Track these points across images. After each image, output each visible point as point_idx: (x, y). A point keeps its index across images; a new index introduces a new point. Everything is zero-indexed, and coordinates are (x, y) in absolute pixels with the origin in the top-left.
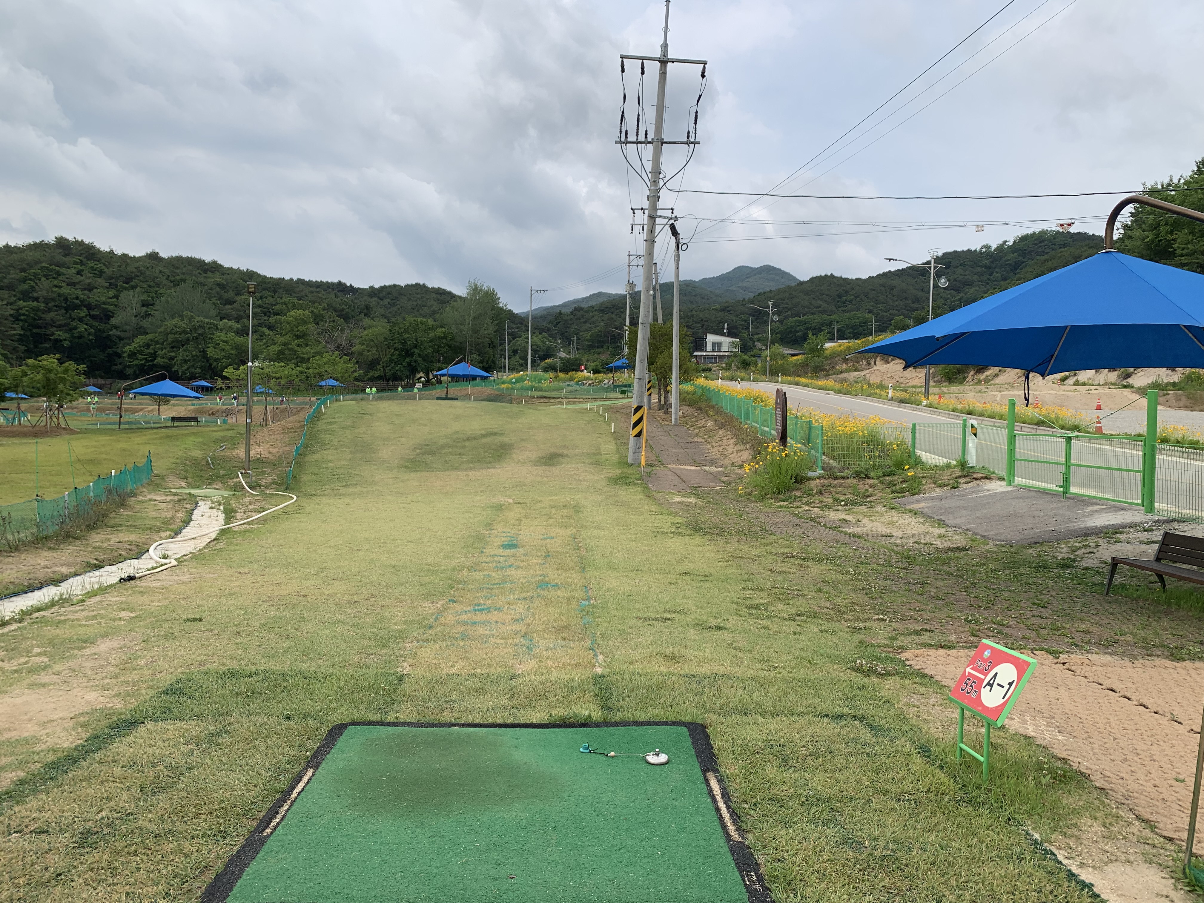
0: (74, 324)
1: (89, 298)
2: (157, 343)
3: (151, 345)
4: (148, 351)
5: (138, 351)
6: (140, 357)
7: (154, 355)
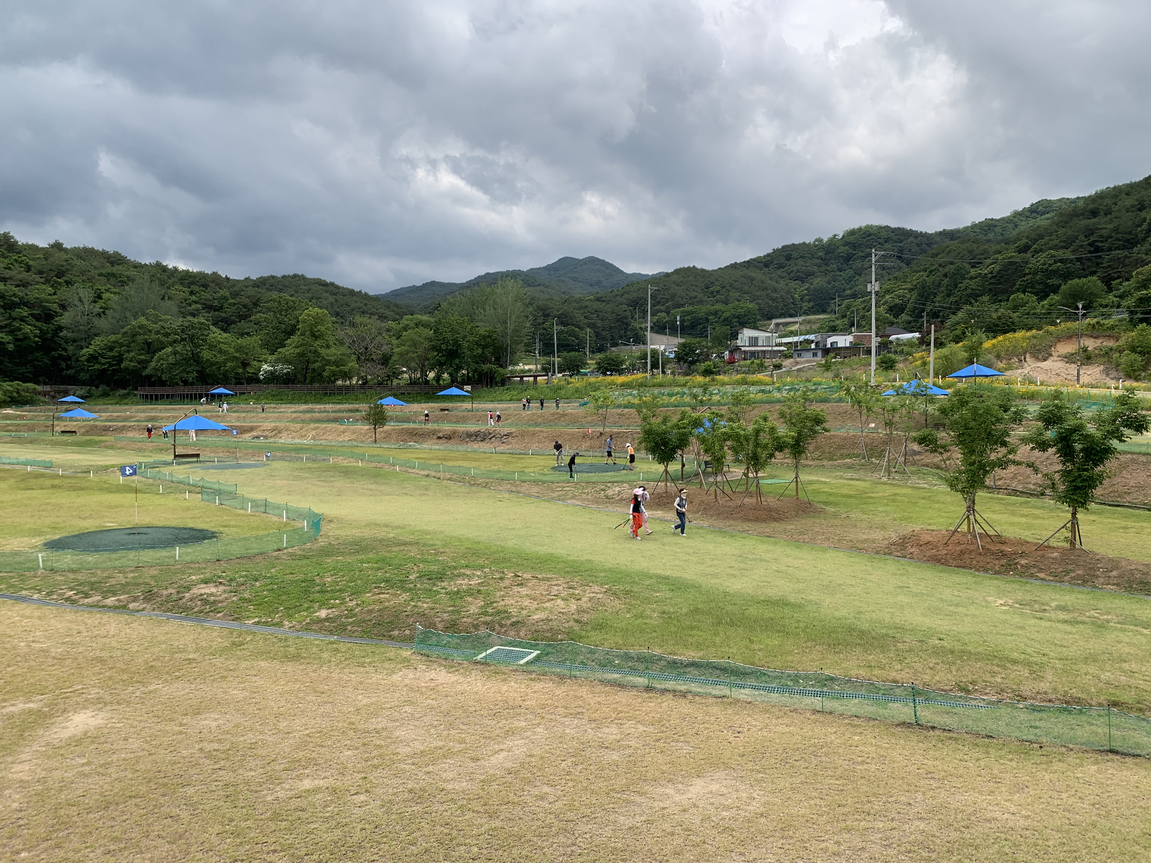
0: (16, 324)
1: (27, 295)
2: (121, 345)
3: (114, 347)
4: (111, 354)
5: (99, 354)
6: (103, 361)
7: (120, 359)
